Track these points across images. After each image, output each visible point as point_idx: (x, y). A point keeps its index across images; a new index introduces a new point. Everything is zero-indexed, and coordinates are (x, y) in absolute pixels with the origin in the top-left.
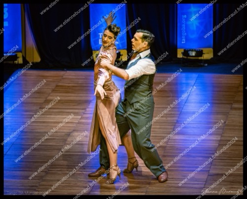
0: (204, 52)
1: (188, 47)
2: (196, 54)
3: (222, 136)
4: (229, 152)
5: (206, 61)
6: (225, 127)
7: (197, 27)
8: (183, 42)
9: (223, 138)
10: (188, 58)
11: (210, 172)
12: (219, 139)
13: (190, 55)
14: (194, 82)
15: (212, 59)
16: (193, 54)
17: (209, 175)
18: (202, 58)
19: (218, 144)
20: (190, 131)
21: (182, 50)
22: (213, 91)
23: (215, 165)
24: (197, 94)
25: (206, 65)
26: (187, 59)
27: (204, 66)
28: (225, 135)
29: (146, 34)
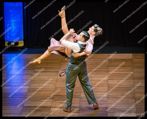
0: (19, 43)
1: (10, 41)
2: (15, 44)
3: (30, 87)
5: (20, 48)
6: (31, 82)
7: (15, 30)
8: (8, 38)
9: (30, 88)
10: (11, 46)
11: (24, 105)
12: (28, 88)
15: (23, 46)
16: (13, 44)
17: (23, 107)
18: (18, 46)
19: (27, 91)
20: (13, 84)
21: (8, 42)
22: (24, 63)
24: (16, 65)
25: (20, 50)
27: (19, 50)
28: (31, 86)
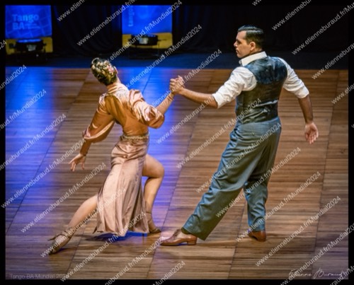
0: (159, 38)
2: (148, 42)
3: (186, 155)
4: (196, 177)
6: (191, 143)
8: (130, 26)
10: (138, 47)
11: (171, 205)
13: (141, 42)
14: (147, 81)
16: (145, 41)
17: (169, 210)
18: (157, 47)
21: (129, 36)
23: (178, 196)
26: (136, 48)
27: (159, 57)
29: (251, 31)
